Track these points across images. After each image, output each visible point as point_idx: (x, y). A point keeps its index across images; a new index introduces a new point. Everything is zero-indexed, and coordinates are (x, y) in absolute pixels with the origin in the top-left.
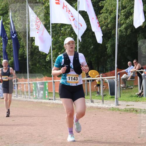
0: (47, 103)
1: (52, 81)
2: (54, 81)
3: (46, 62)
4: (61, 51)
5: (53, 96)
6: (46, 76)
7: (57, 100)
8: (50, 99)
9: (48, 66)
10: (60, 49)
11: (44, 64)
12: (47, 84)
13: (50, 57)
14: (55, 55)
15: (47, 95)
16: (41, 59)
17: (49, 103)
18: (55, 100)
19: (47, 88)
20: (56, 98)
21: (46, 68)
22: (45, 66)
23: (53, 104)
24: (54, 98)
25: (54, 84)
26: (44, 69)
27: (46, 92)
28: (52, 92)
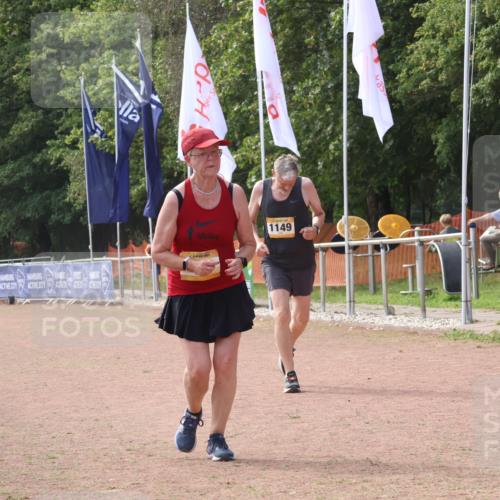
8: (258, 306)
13: (259, 175)
19: (250, 272)
23: (268, 319)
27: (248, 284)
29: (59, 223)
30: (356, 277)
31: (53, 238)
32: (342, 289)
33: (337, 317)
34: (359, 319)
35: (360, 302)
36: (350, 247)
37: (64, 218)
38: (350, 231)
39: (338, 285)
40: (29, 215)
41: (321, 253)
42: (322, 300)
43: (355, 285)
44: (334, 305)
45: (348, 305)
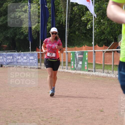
0: (86, 75)
1: (93, 51)
2: (95, 51)
3: (86, 30)
4: (104, 18)
5: (93, 68)
6: (86, 45)
7: (97, 71)
8: (89, 71)
9: (88, 34)
10: (104, 17)
11: (85, 32)
12: (87, 54)
13: (92, 24)
14: (97, 22)
15: (86, 66)
16: (81, 26)
17: (88, 75)
18: (95, 71)
19: (87, 59)
20: (96, 70)
21: (86, 36)
22: (85, 33)
23: (93, 76)
24: (93, 69)
25: (94, 54)
26: (84, 37)
27: (86, 63)
28: (91, 62)
29: (19, 39)
31: (17, 44)
37: (21, 37)
40: (8, 36)
41: (113, 53)
42: (112, 70)
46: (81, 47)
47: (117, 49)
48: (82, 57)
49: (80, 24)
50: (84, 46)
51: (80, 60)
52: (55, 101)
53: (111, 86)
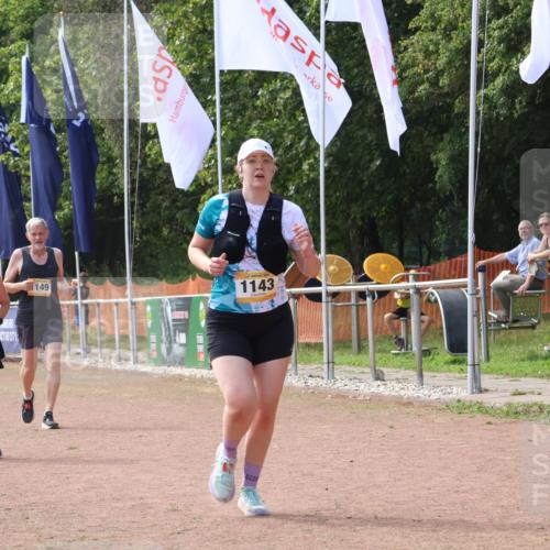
0: (202, 381)
6: (197, 276)
12: (202, 306)
15: (200, 348)
19: (203, 323)
27: (200, 339)
30: (336, 331)
32: (319, 346)
33: (312, 382)
34: (339, 384)
35: (341, 364)
36: (328, 294)
38: (329, 274)
39: (313, 341)
43: (334, 342)
44: (308, 367)
45: (325, 366)
46: (181, 281)
47: (306, 286)
48: (187, 317)
49: (174, 201)
50: (193, 279)
51: (180, 328)
52: (95, 478)
53: (290, 418)
